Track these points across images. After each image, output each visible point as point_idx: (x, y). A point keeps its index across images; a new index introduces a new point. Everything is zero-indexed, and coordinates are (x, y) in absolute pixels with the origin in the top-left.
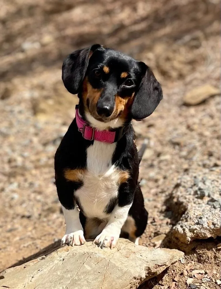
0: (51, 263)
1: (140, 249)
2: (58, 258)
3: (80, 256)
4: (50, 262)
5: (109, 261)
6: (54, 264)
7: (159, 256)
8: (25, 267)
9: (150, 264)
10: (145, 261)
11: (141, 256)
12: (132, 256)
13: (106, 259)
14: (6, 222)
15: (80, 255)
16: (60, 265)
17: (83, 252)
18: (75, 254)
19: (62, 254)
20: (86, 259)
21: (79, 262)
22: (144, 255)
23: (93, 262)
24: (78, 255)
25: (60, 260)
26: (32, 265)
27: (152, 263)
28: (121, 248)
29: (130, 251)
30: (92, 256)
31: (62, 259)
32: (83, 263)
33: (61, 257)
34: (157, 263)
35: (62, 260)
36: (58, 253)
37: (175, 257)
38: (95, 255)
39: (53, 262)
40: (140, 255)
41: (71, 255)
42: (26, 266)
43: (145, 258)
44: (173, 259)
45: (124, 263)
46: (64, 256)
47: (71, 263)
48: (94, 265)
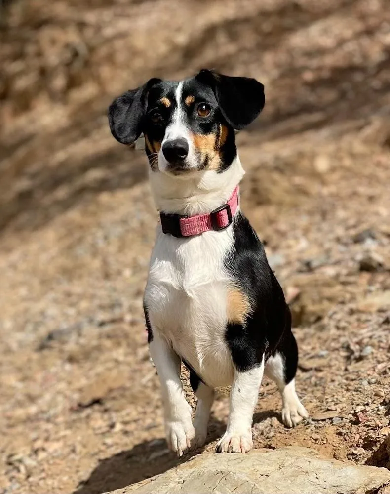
0: (164, 487)
1: (318, 467)
2: (177, 480)
3: (209, 477)
4: (164, 485)
5: (255, 485)
6: (168, 489)
7: (345, 479)
8: (124, 492)
9: (329, 491)
10: (321, 487)
11: (316, 478)
12: (301, 478)
13: (250, 482)
14: (145, 413)
15: (210, 475)
16: (178, 490)
17: (214, 470)
18: (202, 473)
19: (183, 472)
20: (218, 481)
21: (207, 486)
22: (321, 476)
23: (228, 487)
24: (206, 474)
25: (179, 483)
26: (136, 489)
27: (332, 490)
28: (285, 466)
29: (300, 470)
30: (227, 478)
31: (181, 480)
32: (213, 488)
33: (181, 478)
34: (340, 490)
35: (182, 482)
36: (178, 470)
37: (373, 482)
38: (234, 476)
39: (167, 485)
40: (316, 476)
41: (197, 474)
42: (126, 490)
43: (322, 482)
44: (369, 484)
45: (281, 490)
46: (186, 475)
47: (195, 487)
48: (230, 491)
